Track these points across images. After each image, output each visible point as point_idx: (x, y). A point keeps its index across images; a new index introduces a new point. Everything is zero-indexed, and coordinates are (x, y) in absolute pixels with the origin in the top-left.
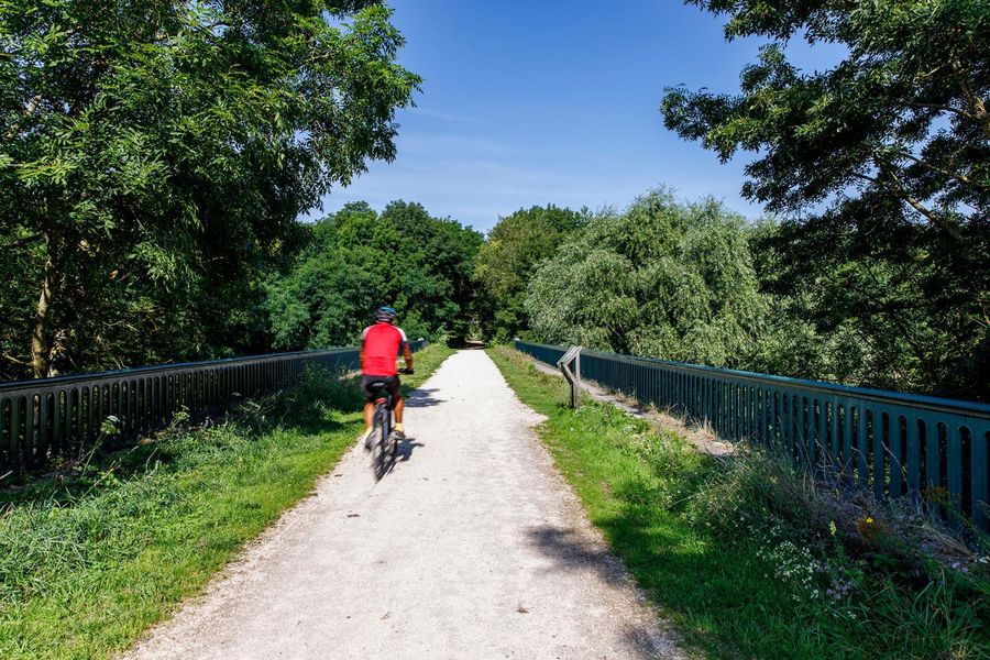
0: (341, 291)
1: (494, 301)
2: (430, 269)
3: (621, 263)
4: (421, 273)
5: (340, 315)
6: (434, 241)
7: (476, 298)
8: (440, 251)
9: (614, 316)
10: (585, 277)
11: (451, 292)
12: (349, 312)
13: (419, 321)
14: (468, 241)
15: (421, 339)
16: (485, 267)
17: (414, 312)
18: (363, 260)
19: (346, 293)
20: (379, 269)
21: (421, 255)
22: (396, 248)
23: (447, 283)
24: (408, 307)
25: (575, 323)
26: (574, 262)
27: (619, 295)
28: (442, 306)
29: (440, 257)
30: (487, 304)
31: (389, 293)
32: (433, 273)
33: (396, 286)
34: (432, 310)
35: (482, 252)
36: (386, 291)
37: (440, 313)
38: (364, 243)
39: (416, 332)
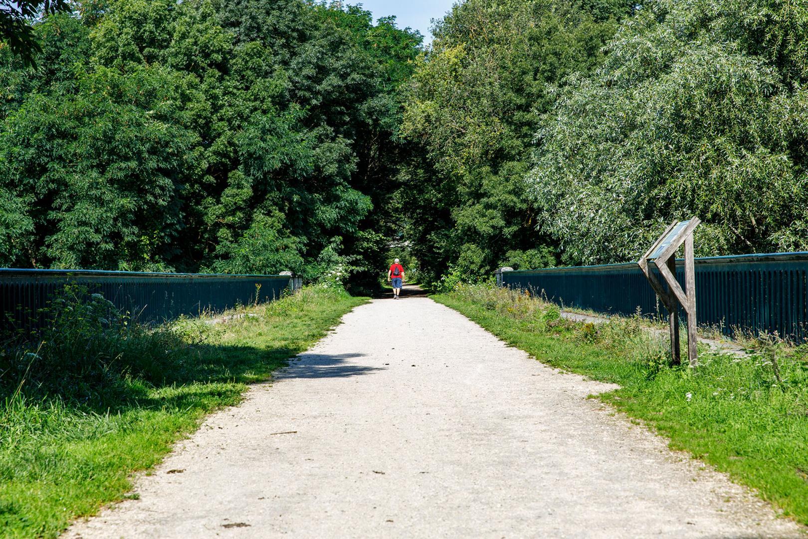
0: (102, 168)
1: (448, 185)
2: (302, 114)
3: (754, 73)
4: (282, 125)
5: (101, 220)
6: (310, 51)
7: (406, 184)
8: (323, 71)
9: (738, 198)
10: (670, 109)
11: (351, 167)
12: (123, 214)
13: (280, 232)
14: (386, 50)
15: (287, 273)
16: (429, 106)
17: (269, 214)
18: (151, 95)
19: (117, 170)
20: (187, 115)
21: (281, 81)
22: (223, 68)
23: (343, 145)
24: (255, 201)
25: (648, 216)
26: (641, 79)
27: (752, 150)
28: (331, 199)
29: (324, 86)
30: (433, 195)
31: (209, 171)
32: (308, 123)
33: (225, 155)
34: (308, 210)
35: (420, 72)
36: (205, 165)
37: (328, 214)
38: (150, 59)
39: (273, 257)
